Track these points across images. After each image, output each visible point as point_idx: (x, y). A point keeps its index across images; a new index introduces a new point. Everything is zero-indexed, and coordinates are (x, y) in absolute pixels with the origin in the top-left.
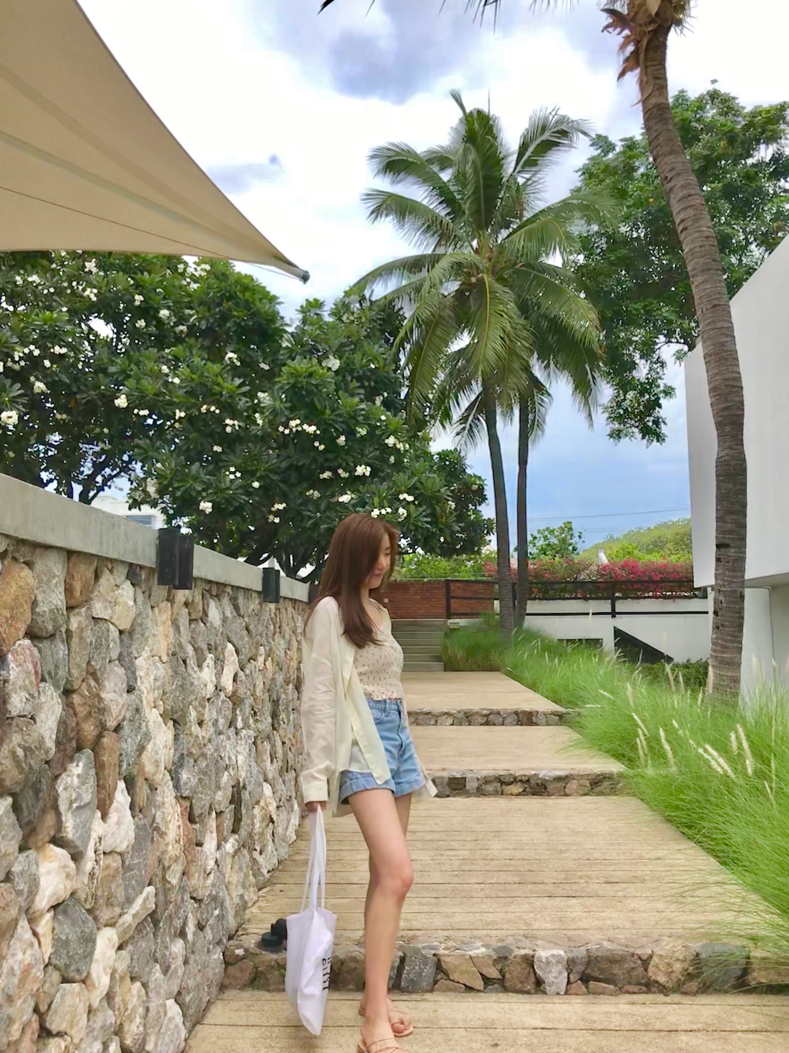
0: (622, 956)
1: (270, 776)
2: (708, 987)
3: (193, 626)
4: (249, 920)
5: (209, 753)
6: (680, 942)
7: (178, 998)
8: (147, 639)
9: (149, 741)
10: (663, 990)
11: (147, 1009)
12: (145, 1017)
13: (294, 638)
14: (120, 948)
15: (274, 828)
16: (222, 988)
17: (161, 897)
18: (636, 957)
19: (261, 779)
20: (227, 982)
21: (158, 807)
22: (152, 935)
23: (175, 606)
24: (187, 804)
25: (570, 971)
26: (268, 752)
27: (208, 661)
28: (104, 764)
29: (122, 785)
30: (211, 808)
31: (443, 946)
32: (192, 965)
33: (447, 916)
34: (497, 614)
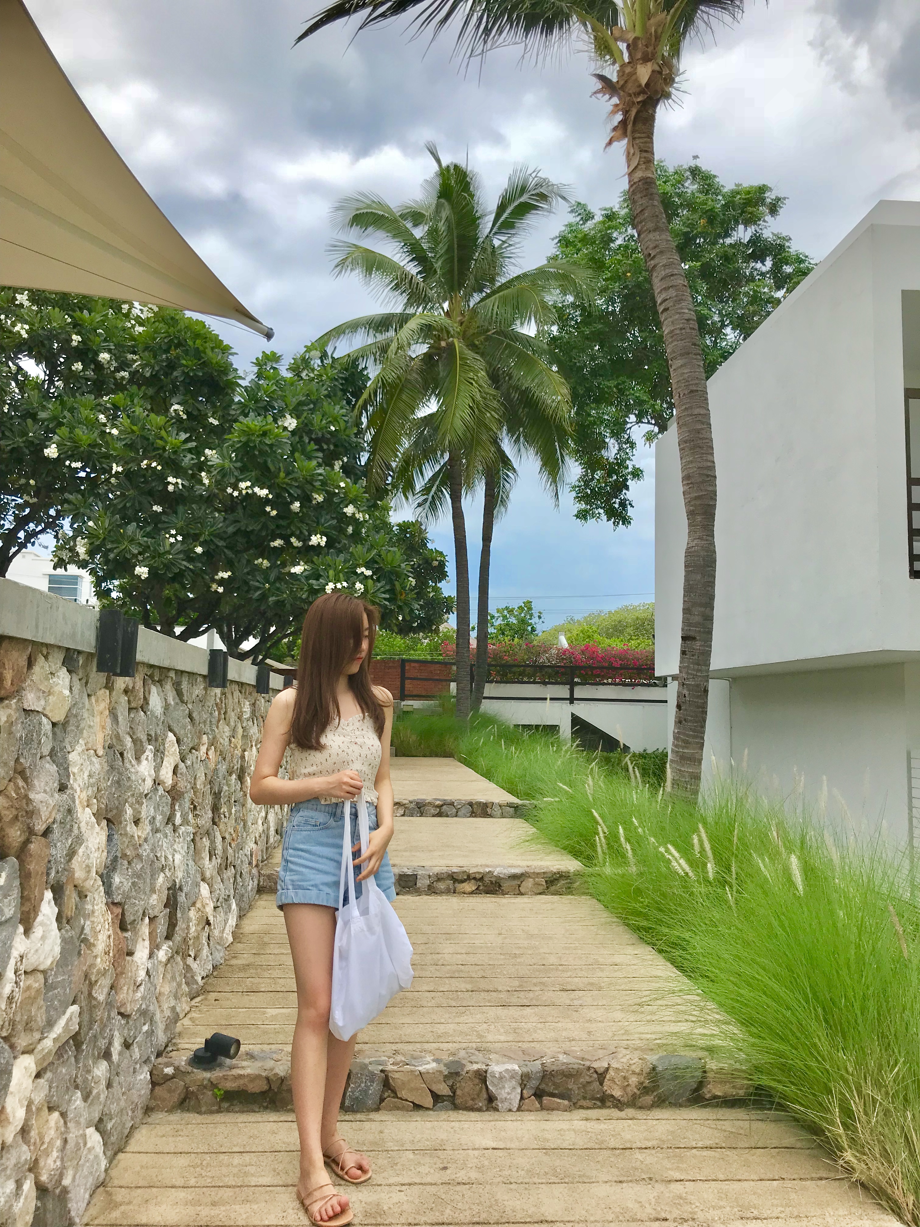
0: (578, 1070)
1: (208, 874)
2: (664, 1101)
3: (132, 715)
4: (180, 1034)
5: (145, 854)
6: (637, 1054)
7: (99, 1126)
8: (81, 732)
9: (81, 845)
10: (619, 1105)
11: (65, 1141)
12: (63, 1149)
13: (239, 725)
14: (38, 1076)
15: (210, 930)
16: (148, 1110)
17: (86, 1017)
18: (592, 1071)
19: (199, 879)
20: (153, 1104)
21: (87, 916)
22: (73, 1059)
23: (114, 693)
24: (119, 910)
25: (523, 1086)
26: (207, 849)
27: (148, 753)
28: (30, 874)
29: (49, 895)
30: (144, 914)
31: (391, 1061)
32: (116, 1089)
33: (396, 1028)
34: (454, 697)
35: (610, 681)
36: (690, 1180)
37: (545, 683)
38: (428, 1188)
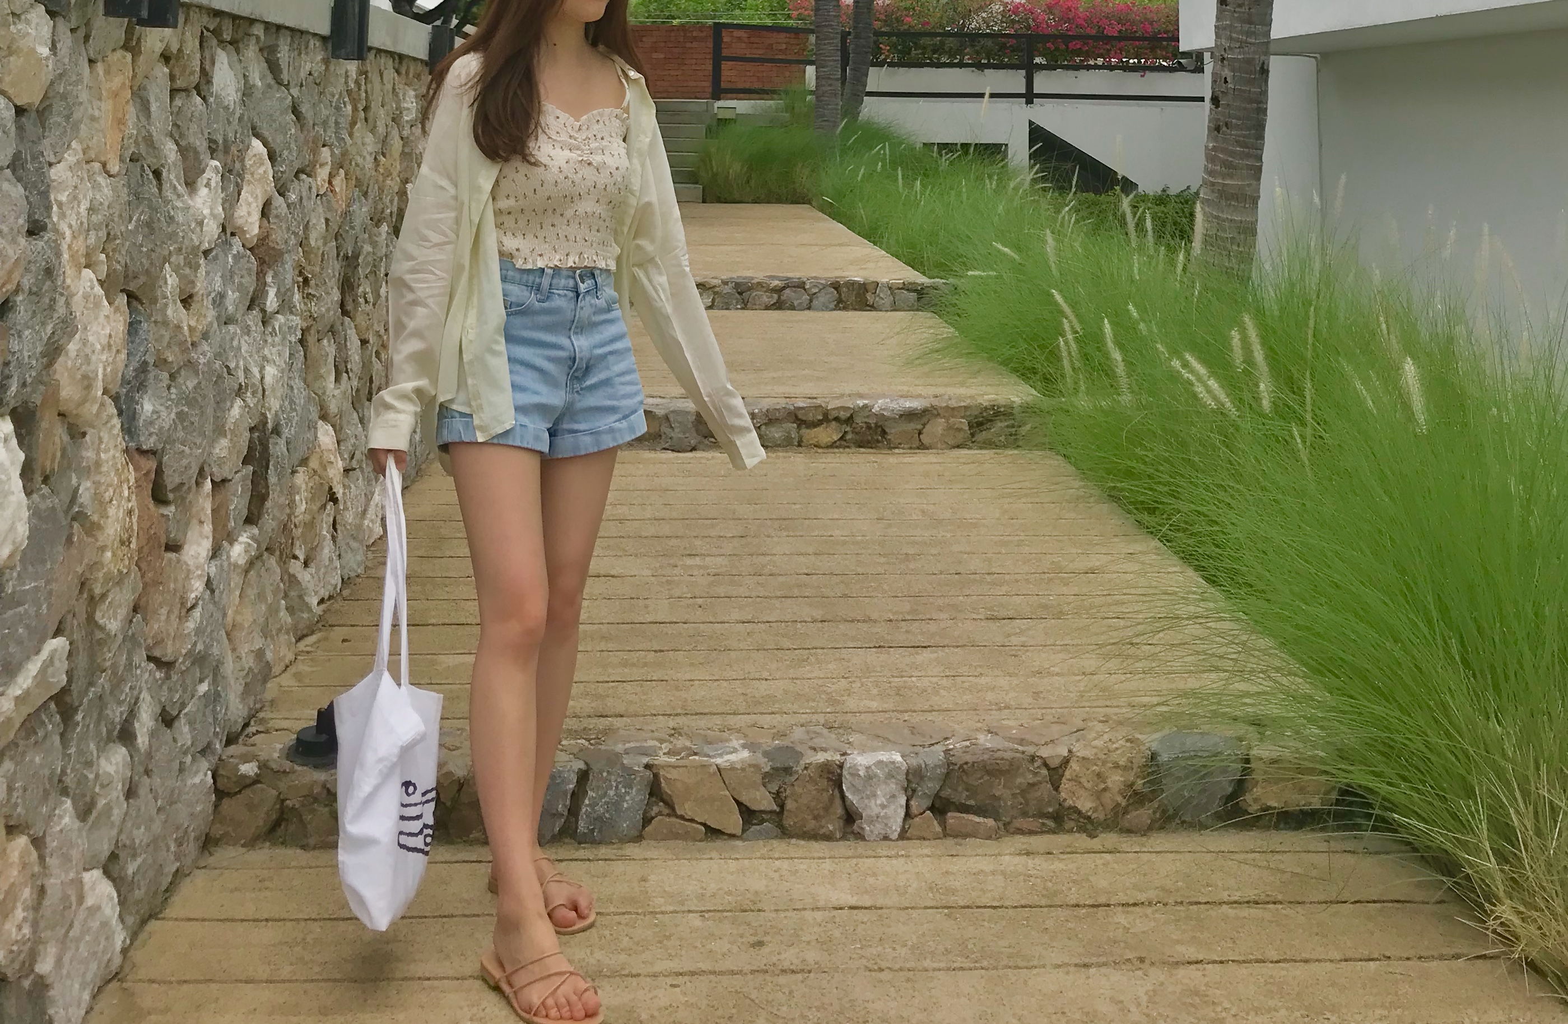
0: (1012, 762)
1: (333, 408)
2: (1171, 818)
3: (178, 102)
4: (272, 702)
5: (202, 360)
6: (1123, 732)
7: (111, 866)
8: (76, 127)
9: (72, 335)
10: (1088, 825)
11: (42, 891)
12: (37, 906)
13: (395, 133)
15: (337, 511)
16: (208, 843)
17: (82, 661)
18: (1038, 762)
19: (315, 415)
20: (218, 831)
21: (86, 472)
22: (57, 739)
23: (142, 59)
24: (151, 464)
25: (910, 792)
26: (331, 360)
27: (209, 174)
29: (6, 427)
30: (201, 473)
31: (665, 747)
32: (145, 799)
33: (677, 688)
34: (812, 92)
35: (1100, 61)
36: (1214, 962)
37: (980, 67)
38: (726, 979)
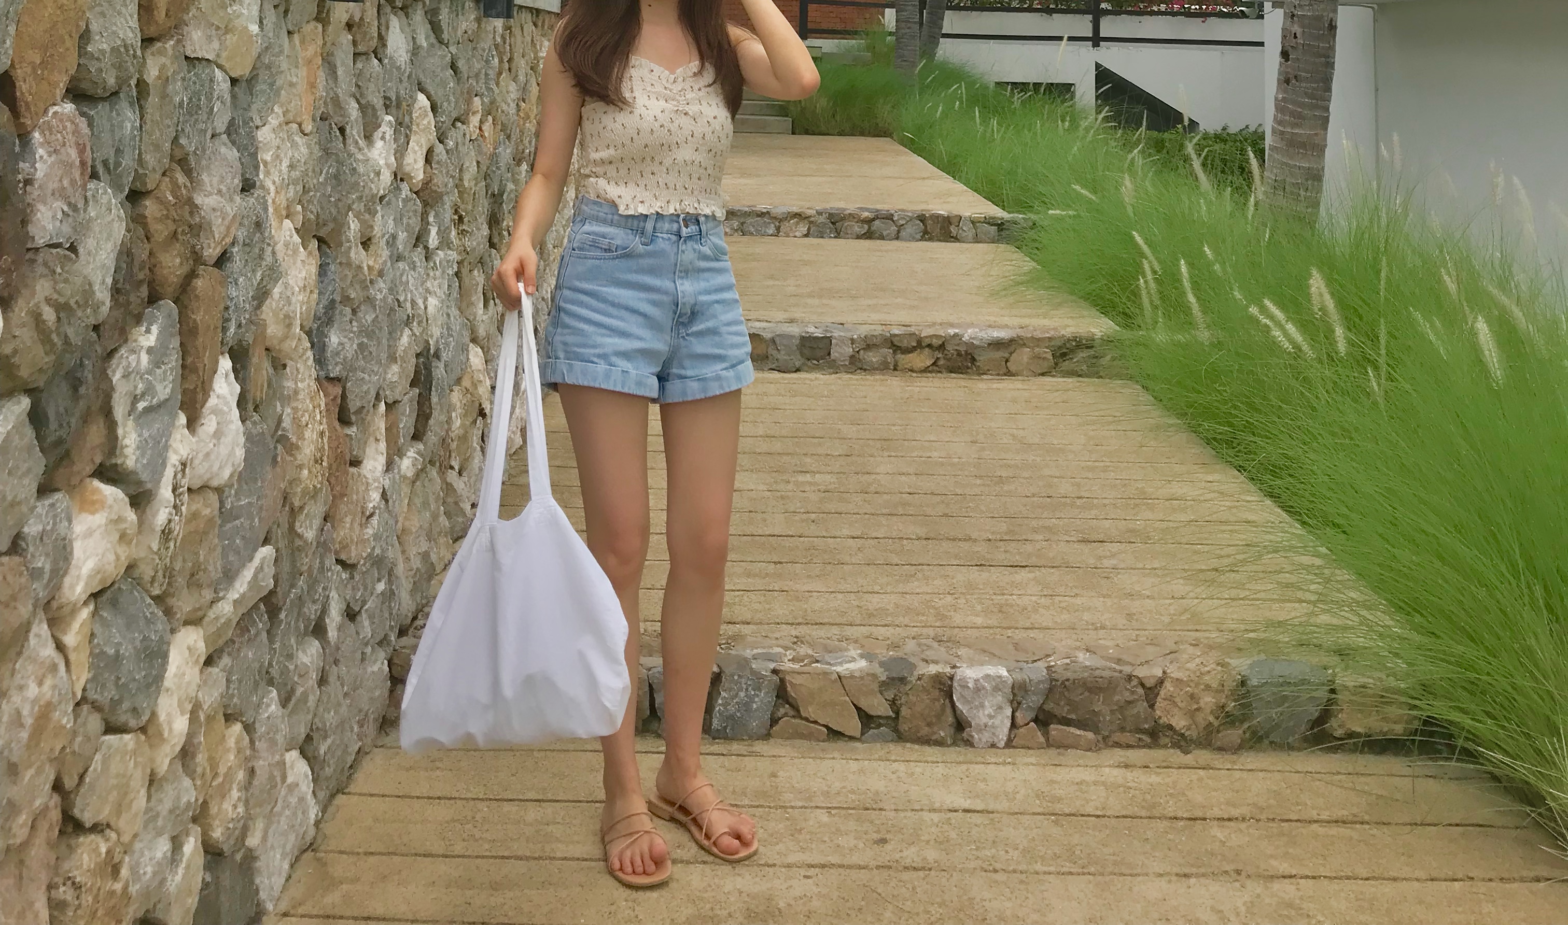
0: (1110, 680)
1: (482, 332)
2: (1260, 739)
3: (360, 65)
5: (379, 297)
6: (1214, 655)
7: (306, 748)
8: (278, 93)
9: (277, 281)
10: (1182, 742)
11: (252, 772)
12: (247, 786)
14: (209, 661)
15: (486, 425)
16: (385, 725)
17: (286, 566)
18: (1135, 682)
19: (467, 340)
20: (393, 714)
21: (287, 400)
22: (265, 635)
23: (330, 28)
24: (337, 390)
25: (1016, 705)
26: (480, 289)
27: (384, 128)
28: (196, 328)
29: (225, 364)
30: (378, 397)
31: (790, 654)
32: (334, 687)
33: (797, 599)
34: (891, 34)
35: (1163, 7)
36: (1307, 877)
37: (1049, 11)
38: (854, 873)
